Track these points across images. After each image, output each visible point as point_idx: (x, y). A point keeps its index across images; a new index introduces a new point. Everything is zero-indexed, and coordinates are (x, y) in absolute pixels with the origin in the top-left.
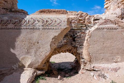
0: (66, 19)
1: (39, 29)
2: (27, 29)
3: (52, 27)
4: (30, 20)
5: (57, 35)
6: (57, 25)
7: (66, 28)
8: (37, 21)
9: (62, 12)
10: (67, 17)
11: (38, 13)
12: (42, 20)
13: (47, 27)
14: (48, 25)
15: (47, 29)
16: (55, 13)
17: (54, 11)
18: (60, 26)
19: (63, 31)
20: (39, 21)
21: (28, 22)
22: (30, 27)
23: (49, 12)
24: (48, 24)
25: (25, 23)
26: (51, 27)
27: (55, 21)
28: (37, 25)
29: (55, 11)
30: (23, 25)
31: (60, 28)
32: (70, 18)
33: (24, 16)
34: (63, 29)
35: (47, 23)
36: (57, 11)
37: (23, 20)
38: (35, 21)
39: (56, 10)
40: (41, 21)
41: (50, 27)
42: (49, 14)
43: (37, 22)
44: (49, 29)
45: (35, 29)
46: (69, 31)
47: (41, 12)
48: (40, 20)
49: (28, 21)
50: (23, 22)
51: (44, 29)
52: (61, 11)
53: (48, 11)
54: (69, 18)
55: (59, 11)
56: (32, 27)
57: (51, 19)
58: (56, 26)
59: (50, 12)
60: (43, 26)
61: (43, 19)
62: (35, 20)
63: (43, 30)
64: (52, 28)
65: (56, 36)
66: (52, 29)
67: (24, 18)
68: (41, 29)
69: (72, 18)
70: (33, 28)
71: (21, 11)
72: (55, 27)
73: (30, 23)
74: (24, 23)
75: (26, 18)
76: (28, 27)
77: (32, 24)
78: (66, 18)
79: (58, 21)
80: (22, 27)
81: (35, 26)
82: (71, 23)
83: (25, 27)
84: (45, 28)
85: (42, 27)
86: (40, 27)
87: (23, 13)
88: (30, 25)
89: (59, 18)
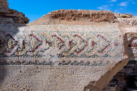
0: (120, 36)
1: (51, 63)
2: (19, 63)
3: (86, 60)
4: (28, 39)
5: (97, 80)
6: (98, 54)
7: (120, 62)
8: (44, 43)
9: (104, 17)
10: (121, 31)
11: (48, 20)
12: (59, 41)
13: (73, 60)
14: (75, 54)
15: (72, 64)
16: (87, 21)
17: (87, 16)
18: (107, 56)
19: (113, 68)
20: (49, 43)
21: (21, 46)
22: (28, 59)
23: (73, 18)
24: (75, 51)
25: (15, 48)
26: (82, 59)
27: (93, 43)
28: (44, 54)
29: (89, 15)
30: (8, 54)
31: (105, 62)
32: (128, 33)
33: (12, 28)
34: (113, 64)
35: (71, 48)
36: (93, 15)
37: (10, 41)
38: (39, 43)
39: (91, 12)
40: (56, 42)
41: (79, 60)
42: (74, 22)
43: (44, 46)
44: (76, 63)
45: (40, 64)
46: (125, 67)
47: (56, 17)
48: (52, 40)
49: (21, 42)
50: (10, 46)
51: (64, 63)
52: (103, 14)
53: (73, 15)
54: (126, 34)
55: (98, 14)
56: (33, 60)
57: (83, 37)
58: (94, 56)
59: (75, 17)
60: (60, 56)
61: (60, 37)
62: (40, 39)
63: (62, 67)
64: (85, 62)
65: (94, 82)
66: (85, 65)
67: (11, 34)
68: (56, 65)
69: (132, 34)
70: (36, 61)
71: (10, 13)
72: (92, 60)
73: (27, 48)
74: (13, 47)
75: (18, 34)
76: (21, 59)
77: (33, 51)
78: (120, 33)
79: (101, 44)
80: (6, 58)
81: (40, 56)
82: (130, 46)
83: (15, 59)
84: (66, 62)
85: (58, 59)
86: (54, 60)
87: (13, 17)
88: (29, 53)
89: (103, 35)
